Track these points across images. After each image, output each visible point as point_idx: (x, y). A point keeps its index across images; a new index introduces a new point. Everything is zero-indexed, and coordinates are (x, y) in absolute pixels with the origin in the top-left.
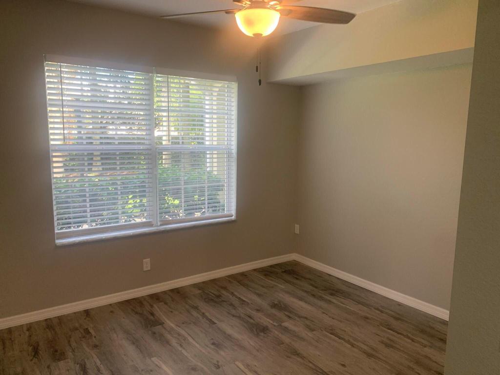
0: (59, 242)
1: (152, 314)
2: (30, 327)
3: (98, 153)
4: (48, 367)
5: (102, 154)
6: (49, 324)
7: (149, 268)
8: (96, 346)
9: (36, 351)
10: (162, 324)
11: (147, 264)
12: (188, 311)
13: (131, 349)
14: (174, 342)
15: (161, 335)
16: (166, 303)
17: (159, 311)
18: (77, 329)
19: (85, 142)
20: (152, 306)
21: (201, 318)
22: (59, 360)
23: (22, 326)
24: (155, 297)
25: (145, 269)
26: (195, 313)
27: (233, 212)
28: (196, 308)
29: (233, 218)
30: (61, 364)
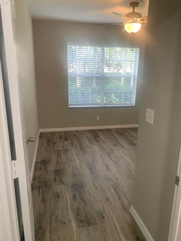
0: (70, 107)
1: (97, 134)
2: (60, 132)
3: (95, 77)
4: (63, 142)
5: (96, 78)
6: (66, 132)
7: (99, 120)
8: (77, 139)
9: (61, 138)
10: (99, 137)
11: (98, 118)
12: (110, 135)
13: (87, 142)
14: (101, 142)
15: (98, 140)
16: (103, 132)
17: (100, 134)
18: (73, 134)
19: (90, 73)
20: (98, 132)
21: (113, 138)
22: (67, 141)
23: (58, 132)
24: (100, 130)
25: (97, 120)
26: (112, 136)
27: (134, 103)
28: (113, 135)
29: (134, 105)
30: (67, 142)
